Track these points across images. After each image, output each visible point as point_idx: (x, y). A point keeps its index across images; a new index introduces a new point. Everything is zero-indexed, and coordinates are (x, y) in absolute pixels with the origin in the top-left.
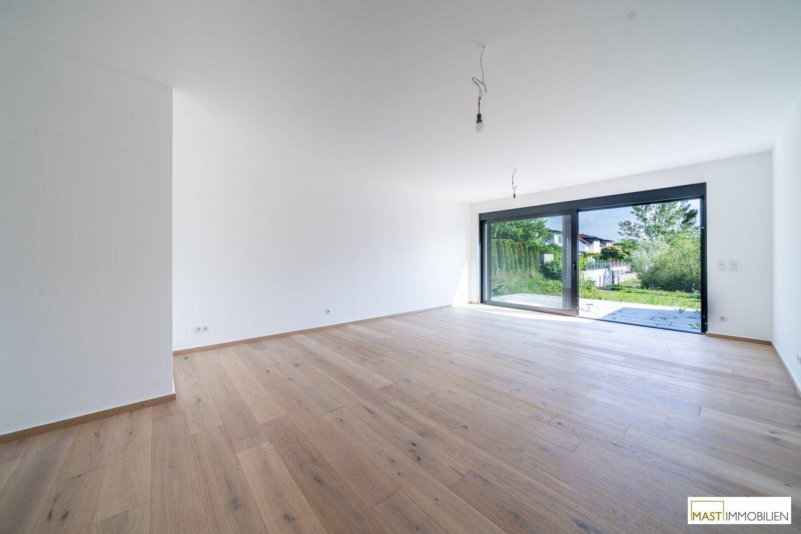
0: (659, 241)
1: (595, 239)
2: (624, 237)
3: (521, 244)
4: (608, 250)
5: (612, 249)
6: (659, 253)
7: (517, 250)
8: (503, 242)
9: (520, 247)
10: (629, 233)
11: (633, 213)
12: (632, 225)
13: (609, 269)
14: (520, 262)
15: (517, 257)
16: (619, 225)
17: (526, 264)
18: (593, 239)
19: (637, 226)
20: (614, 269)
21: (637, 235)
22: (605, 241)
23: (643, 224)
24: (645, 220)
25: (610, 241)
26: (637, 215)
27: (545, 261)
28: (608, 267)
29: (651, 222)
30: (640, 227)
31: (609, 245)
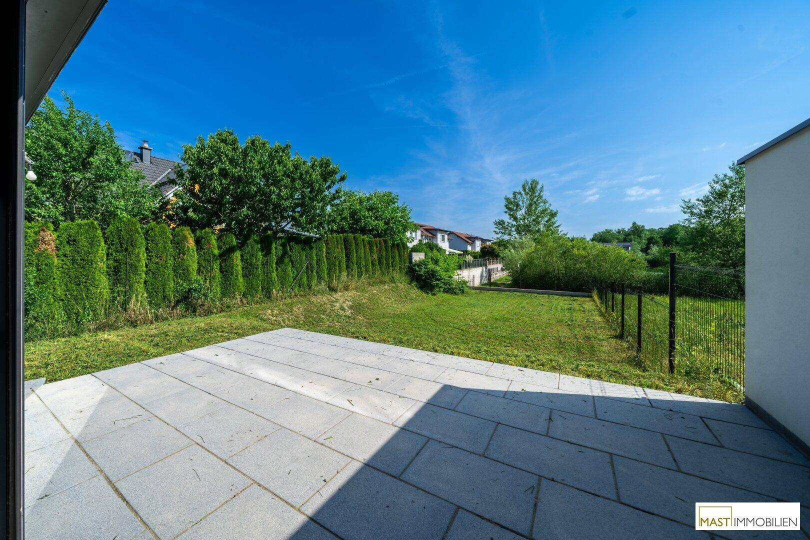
0: (527, 239)
1: (477, 238)
2: (499, 236)
3: (382, 242)
4: (486, 248)
5: (490, 248)
6: (526, 250)
7: (377, 247)
8: (355, 238)
9: (380, 244)
10: (503, 231)
11: (506, 212)
12: (506, 224)
13: (486, 267)
14: (380, 263)
15: (375, 256)
16: (495, 224)
17: (388, 264)
18: (474, 238)
19: (510, 225)
20: (489, 267)
21: (510, 234)
22: (486, 240)
23: (514, 223)
24: (516, 219)
25: (490, 241)
26: (509, 214)
27: (413, 261)
28: (486, 266)
29: (521, 221)
30: (513, 226)
31: (488, 243)
